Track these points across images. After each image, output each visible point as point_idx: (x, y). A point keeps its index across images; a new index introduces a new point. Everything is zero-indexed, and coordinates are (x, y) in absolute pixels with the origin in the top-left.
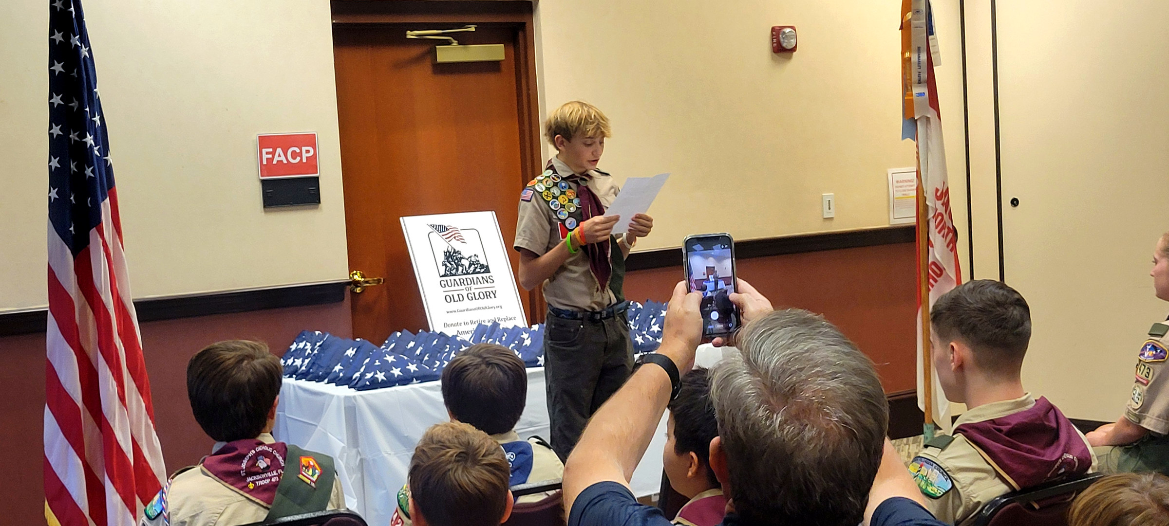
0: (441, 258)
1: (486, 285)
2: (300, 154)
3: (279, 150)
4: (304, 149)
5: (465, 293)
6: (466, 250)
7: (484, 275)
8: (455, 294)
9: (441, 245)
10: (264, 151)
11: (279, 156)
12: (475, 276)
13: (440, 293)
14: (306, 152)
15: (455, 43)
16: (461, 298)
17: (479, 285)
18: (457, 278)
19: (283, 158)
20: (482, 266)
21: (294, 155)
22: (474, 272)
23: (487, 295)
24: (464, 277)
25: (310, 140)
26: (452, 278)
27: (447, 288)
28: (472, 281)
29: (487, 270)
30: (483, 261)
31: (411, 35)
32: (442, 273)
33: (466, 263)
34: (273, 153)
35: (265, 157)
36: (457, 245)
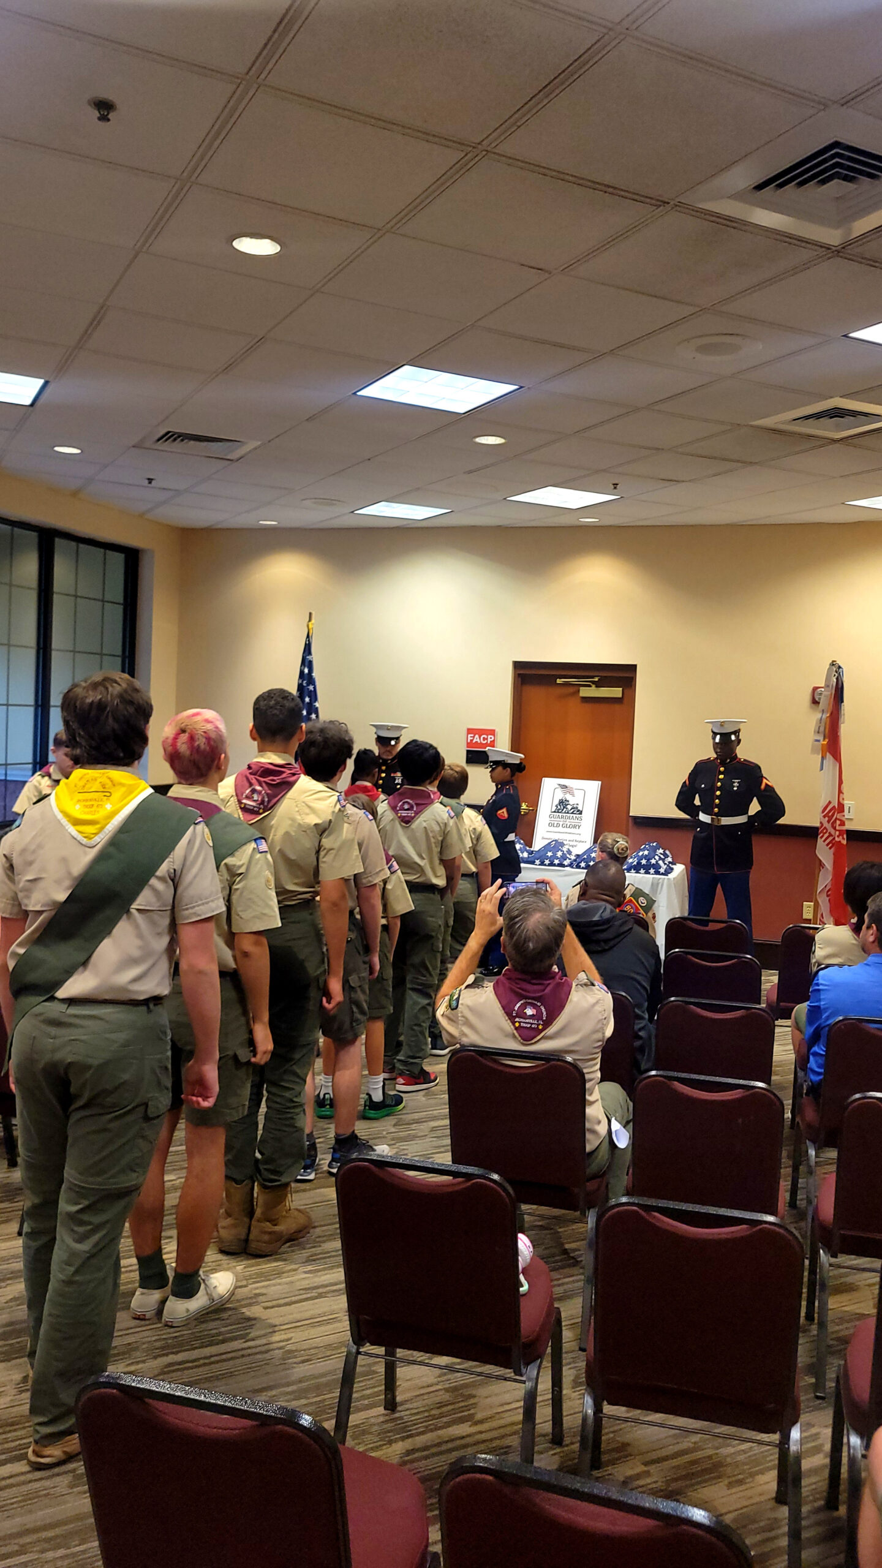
0: (556, 802)
1: (576, 821)
2: (487, 739)
3: (477, 736)
4: (489, 736)
5: (561, 823)
6: (572, 801)
7: (577, 816)
8: (556, 823)
9: (559, 795)
10: (469, 735)
11: (477, 739)
12: (572, 815)
13: (548, 820)
14: (490, 738)
15: (594, 686)
16: (558, 826)
17: (572, 820)
18: (560, 814)
19: (478, 740)
20: (578, 811)
21: (484, 739)
22: (572, 813)
23: (575, 827)
24: (565, 815)
25: (492, 732)
26: (558, 814)
27: (552, 819)
28: (569, 818)
29: (581, 813)
30: (580, 808)
31: (559, 681)
32: (553, 810)
33: (569, 807)
34: (474, 737)
35: (469, 739)
36: (568, 797)
